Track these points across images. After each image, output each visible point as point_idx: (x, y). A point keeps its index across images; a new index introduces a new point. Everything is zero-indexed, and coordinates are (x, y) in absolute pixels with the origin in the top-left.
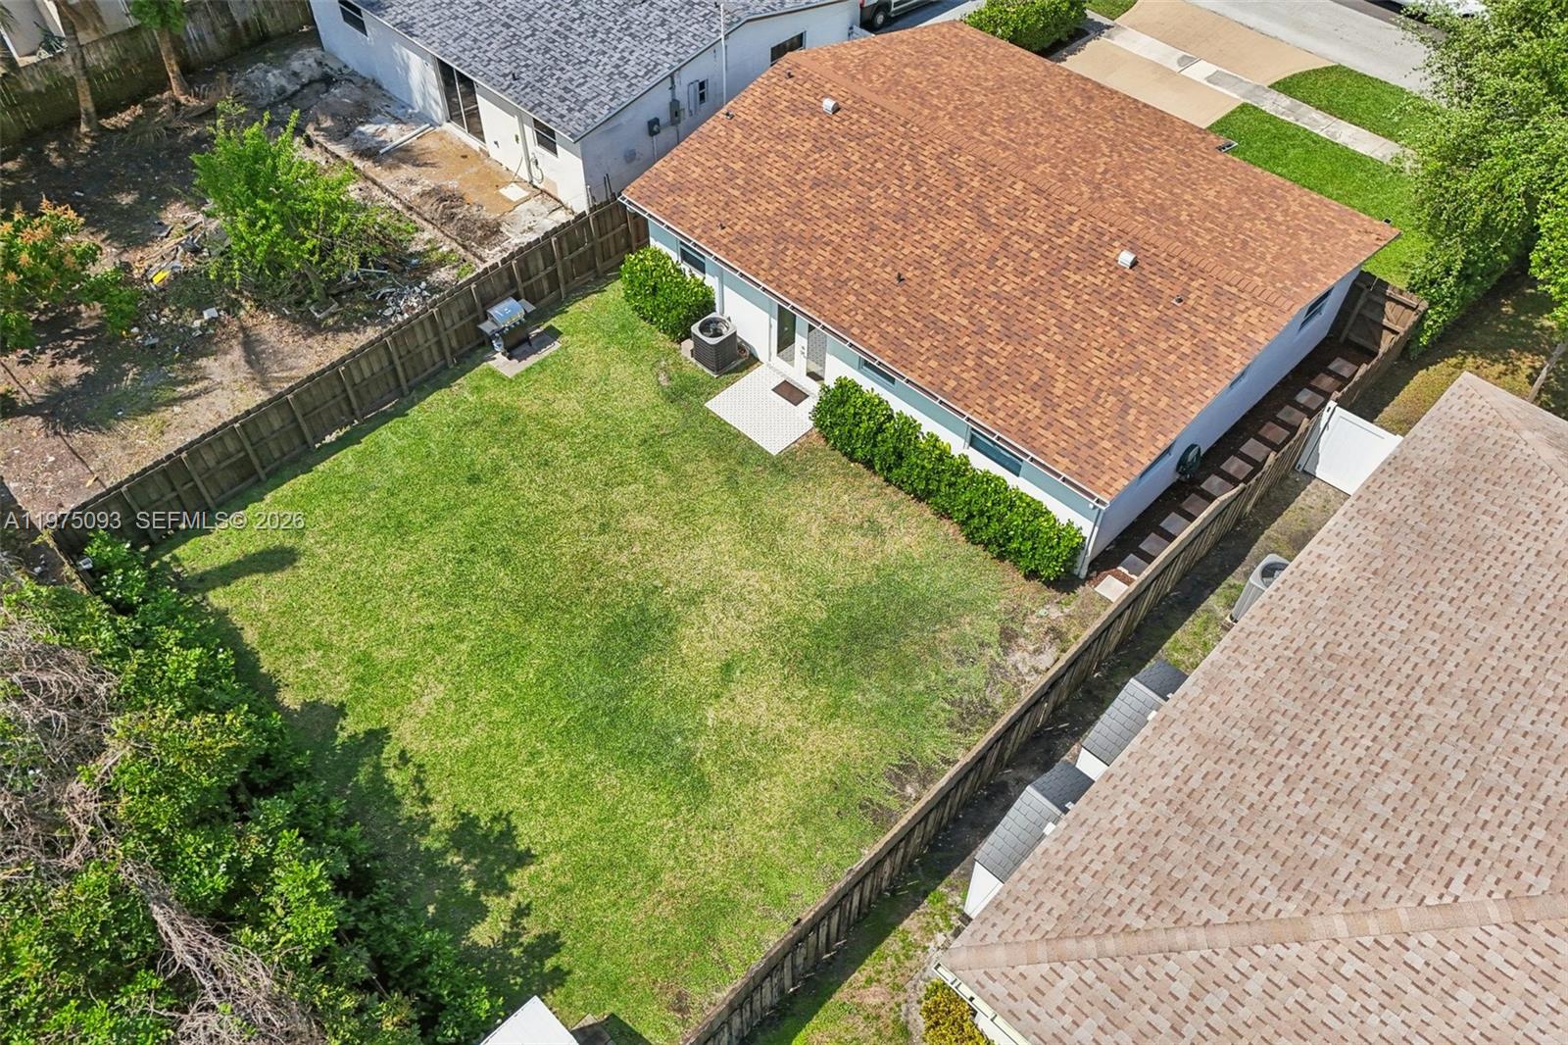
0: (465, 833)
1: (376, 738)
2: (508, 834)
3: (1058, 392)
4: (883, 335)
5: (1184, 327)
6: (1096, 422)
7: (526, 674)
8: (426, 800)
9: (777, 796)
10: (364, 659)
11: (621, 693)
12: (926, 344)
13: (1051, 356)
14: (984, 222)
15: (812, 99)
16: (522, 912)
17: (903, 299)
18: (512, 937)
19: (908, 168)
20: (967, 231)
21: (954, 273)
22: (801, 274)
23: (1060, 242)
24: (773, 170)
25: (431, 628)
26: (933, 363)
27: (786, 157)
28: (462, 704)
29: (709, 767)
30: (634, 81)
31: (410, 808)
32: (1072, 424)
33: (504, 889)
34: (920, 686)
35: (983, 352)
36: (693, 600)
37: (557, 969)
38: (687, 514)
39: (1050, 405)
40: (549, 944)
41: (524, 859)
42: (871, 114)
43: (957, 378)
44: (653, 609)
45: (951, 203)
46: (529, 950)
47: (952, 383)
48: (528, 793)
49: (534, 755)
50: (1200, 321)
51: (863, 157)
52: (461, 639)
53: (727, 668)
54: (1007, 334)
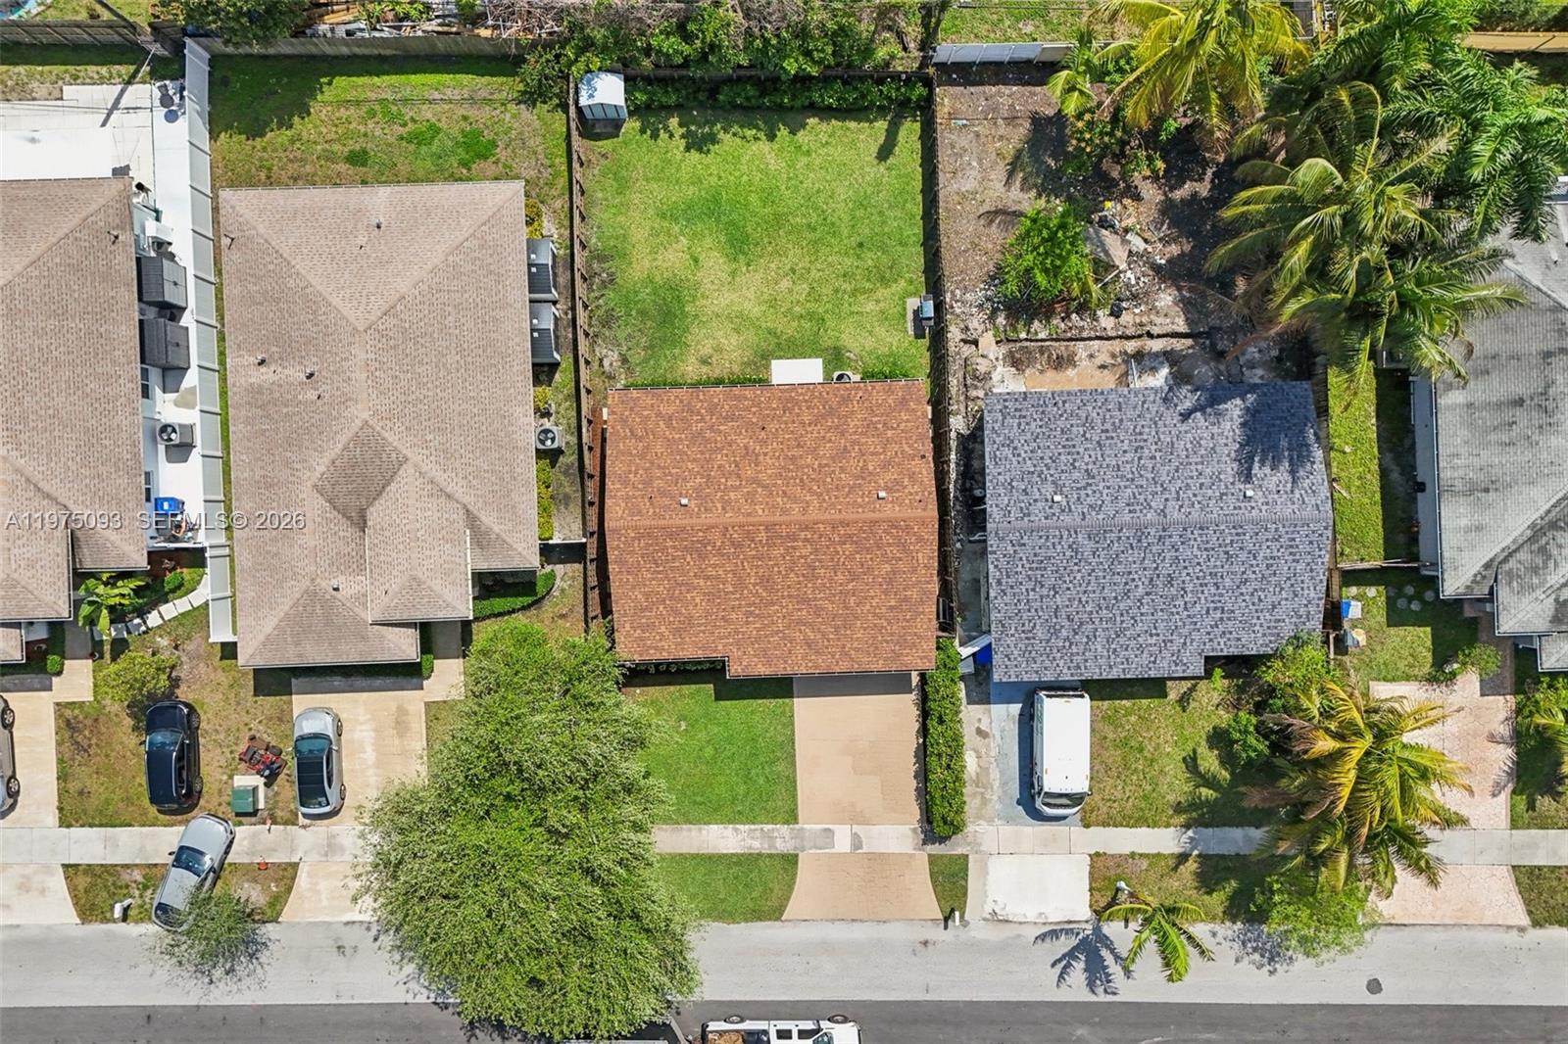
0: (713, 139)
1: (772, 137)
2: (700, 150)
3: (661, 423)
4: (746, 398)
5: (640, 486)
6: (638, 420)
7: (753, 198)
8: (734, 135)
9: (638, 236)
10: (808, 153)
11: (718, 220)
12: (727, 407)
13: (677, 436)
14: (755, 481)
15: (897, 495)
16: (671, 136)
17: (754, 420)
18: (666, 128)
19: (815, 487)
20: (760, 472)
21: (746, 448)
22: (806, 401)
23: (719, 494)
24: (872, 443)
25: (801, 182)
26: (716, 400)
27: (873, 454)
28: (761, 171)
29: (666, 224)
30: (996, 446)
31: (736, 128)
32: (645, 413)
33: (683, 136)
34: (634, 313)
35: (703, 419)
36: (733, 274)
37: (645, 133)
38: (772, 303)
39: (659, 414)
40: (655, 136)
41: (688, 149)
42: (861, 506)
43: (701, 401)
44: (741, 257)
45: (779, 482)
46: (658, 130)
47: (701, 397)
48: (708, 166)
49: (720, 178)
50: (637, 494)
51: (840, 479)
52: (787, 188)
53: (696, 261)
54: (700, 433)
